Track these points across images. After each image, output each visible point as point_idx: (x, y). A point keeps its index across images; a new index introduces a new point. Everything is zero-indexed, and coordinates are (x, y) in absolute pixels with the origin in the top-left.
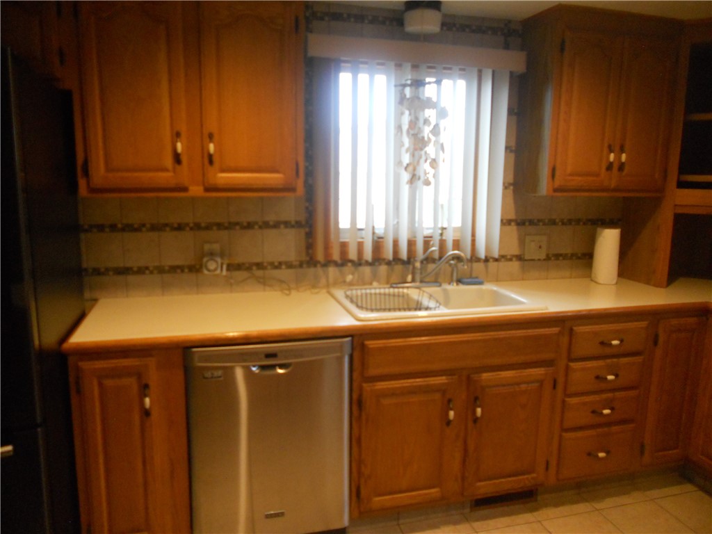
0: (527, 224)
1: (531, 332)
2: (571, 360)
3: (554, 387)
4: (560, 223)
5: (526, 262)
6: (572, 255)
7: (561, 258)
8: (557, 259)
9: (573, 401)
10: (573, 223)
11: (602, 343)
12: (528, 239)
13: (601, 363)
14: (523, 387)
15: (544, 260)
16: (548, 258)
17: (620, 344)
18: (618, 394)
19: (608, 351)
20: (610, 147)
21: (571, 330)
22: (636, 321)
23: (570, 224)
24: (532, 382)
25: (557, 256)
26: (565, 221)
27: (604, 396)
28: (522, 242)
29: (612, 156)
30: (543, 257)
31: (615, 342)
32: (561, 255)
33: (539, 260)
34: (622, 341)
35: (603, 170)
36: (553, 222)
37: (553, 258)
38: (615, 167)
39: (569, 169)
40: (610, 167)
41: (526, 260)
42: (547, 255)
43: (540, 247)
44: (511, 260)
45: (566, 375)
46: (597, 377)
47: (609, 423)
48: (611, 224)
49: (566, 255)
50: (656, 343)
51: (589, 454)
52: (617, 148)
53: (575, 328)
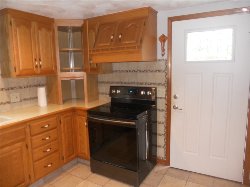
0: (10, 89)
1: (13, 130)
2: (32, 136)
3: (27, 147)
4: (24, 88)
5: (12, 104)
6: (30, 98)
7: (26, 100)
8: (25, 101)
9: (36, 150)
10: (29, 87)
11: (42, 127)
12: (11, 95)
13: (43, 134)
14: (14, 151)
15: (20, 102)
16: (21, 101)
17: (48, 127)
18: (51, 143)
19: (44, 129)
20: (35, 59)
21: (30, 125)
22: (53, 117)
23: (28, 87)
24: (17, 148)
25: (25, 99)
26: (25, 86)
27: (47, 145)
28: (9, 96)
29: (37, 63)
30: (19, 100)
31: (46, 126)
32: (26, 99)
33: (17, 102)
34: (49, 125)
35: (34, 67)
36: (21, 88)
37: (23, 101)
38: (39, 66)
39: (21, 68)
40: (36, 66)
41: (12, 103)
42: (20, 100)
43: (17, 97)
44: (5, 104)
45: (31, 142)
46: (43, 139)
47: (50, 154)
48: (42, 86)
49: (28, 99)
50: (61, 123)
51: (45, 167)
52: (38, 60)
53: (31, 125)
